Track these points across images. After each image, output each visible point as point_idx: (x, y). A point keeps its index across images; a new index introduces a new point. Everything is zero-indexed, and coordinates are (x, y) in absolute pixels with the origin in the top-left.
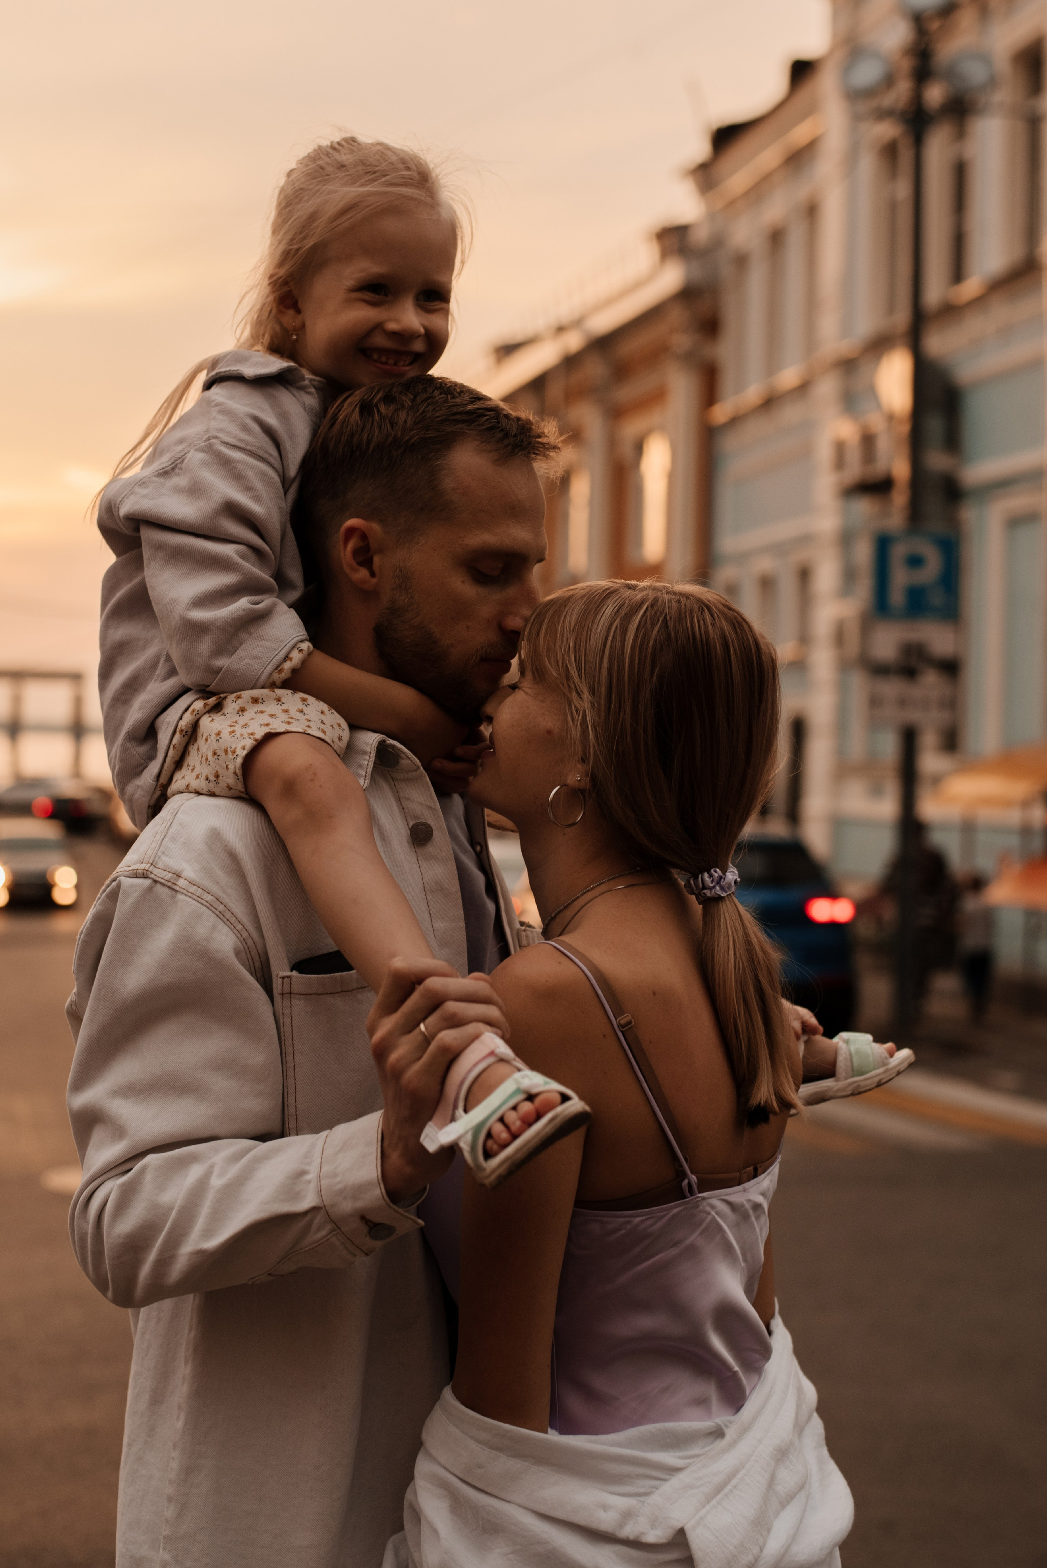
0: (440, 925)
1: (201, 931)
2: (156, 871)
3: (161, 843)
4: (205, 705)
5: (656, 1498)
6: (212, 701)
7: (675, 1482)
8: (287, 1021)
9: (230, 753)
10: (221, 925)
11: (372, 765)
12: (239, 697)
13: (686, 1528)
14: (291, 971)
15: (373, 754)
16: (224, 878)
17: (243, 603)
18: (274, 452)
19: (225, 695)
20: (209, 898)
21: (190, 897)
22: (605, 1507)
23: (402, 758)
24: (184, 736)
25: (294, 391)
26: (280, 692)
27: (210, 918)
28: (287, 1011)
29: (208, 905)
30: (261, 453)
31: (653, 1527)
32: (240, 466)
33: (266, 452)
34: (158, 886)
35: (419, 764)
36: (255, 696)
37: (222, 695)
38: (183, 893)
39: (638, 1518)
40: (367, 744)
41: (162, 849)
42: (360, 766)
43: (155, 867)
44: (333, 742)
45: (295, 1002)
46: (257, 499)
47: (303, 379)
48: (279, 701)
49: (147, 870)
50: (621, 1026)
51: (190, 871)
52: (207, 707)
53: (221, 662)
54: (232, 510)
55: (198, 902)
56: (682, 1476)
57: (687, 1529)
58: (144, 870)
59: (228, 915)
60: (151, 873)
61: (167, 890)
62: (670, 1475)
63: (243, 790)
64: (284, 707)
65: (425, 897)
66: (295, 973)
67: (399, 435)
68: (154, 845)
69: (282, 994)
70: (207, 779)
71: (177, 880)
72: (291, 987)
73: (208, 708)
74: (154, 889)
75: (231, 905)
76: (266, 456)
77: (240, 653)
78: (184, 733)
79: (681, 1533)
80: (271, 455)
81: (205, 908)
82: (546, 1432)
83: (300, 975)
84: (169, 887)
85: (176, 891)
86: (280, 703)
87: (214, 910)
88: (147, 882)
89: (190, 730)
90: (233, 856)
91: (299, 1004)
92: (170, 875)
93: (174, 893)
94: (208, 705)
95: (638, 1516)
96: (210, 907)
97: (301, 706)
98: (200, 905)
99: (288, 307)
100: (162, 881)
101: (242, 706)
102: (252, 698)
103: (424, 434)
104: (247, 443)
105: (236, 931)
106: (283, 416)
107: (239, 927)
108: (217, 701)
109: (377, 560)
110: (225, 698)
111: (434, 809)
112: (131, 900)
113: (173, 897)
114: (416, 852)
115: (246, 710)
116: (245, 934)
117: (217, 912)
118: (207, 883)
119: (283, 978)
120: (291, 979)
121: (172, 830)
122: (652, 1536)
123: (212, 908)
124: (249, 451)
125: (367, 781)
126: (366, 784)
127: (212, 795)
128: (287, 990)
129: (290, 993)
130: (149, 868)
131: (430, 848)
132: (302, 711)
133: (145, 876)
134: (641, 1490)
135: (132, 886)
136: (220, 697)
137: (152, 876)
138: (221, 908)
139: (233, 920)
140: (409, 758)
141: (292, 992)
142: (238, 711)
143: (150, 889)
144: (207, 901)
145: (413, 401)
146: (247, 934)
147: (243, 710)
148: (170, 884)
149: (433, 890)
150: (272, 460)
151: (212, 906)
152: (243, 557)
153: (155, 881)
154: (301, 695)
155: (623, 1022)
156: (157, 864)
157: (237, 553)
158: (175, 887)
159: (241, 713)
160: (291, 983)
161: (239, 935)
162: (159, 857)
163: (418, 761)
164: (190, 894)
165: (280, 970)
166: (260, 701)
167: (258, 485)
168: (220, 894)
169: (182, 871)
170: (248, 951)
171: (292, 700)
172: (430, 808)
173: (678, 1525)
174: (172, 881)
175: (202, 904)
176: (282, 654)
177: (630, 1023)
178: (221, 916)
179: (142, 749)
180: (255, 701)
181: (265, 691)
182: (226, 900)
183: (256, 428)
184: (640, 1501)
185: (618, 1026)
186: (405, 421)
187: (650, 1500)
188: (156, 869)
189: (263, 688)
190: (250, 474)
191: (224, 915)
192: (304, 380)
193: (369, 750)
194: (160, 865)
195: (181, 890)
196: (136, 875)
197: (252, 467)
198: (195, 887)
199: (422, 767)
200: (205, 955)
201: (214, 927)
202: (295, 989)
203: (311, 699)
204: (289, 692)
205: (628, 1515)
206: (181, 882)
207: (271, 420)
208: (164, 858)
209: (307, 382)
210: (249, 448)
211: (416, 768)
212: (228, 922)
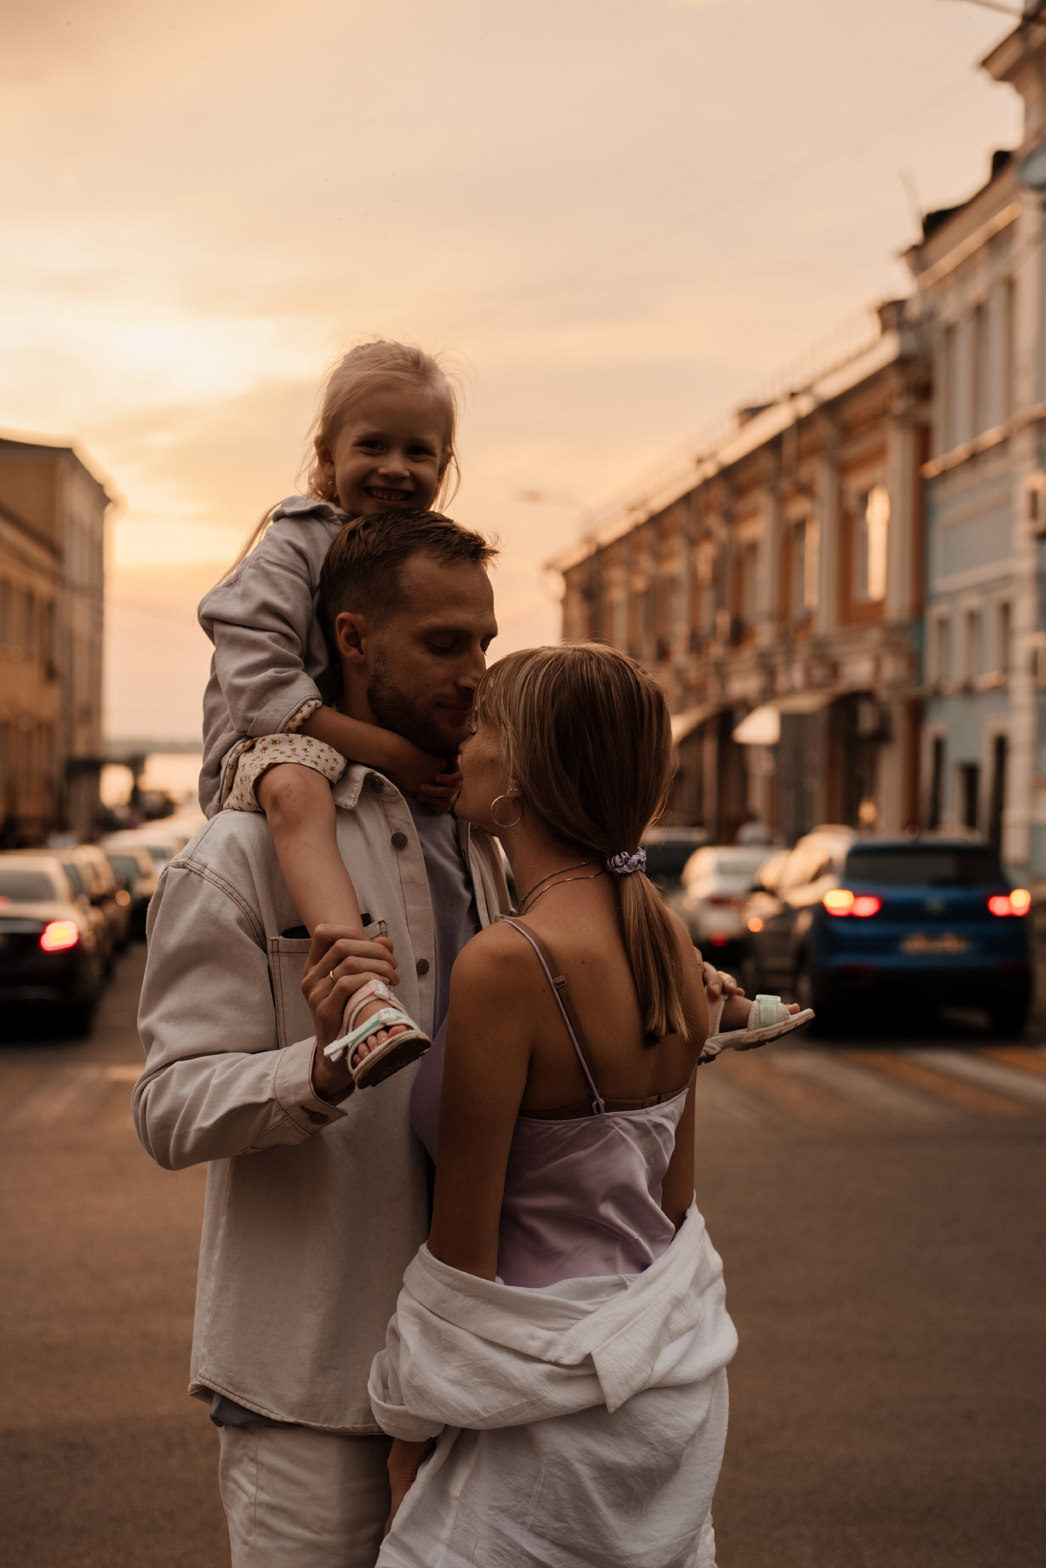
0: (411, 908)
1: (215, 906)
2: (192, 863)
3: (199, 844)
4: (244, 746)
5: (572, 1332)
6: (248, 743)
7: (587, 1321)
8: (277, 971)
9: (247, 778)
10: (229, 901)
11: (360, 791)
12: (263, 740)
13: (592, 1354)
14: (279, 936)
15: (361, 782)
16: (236, 869)
17: (271, 672)
18: (303, 566)
19: (257, 738)
20: (222, 883)
21: (210, 882)
22: (533, 1337)
23: (385, 786)
24: (231, 769)
25: (326, 524)
26: (292, 736)
27: (221, 896)
28: (276, 965)
29: (221, 888)
30: (293, 568)
31: (569, 1353)
32: (276, 577)
33: (296, 566)
34: (193, 874)
35: (398, 790)
36: (275, 739)
37: (254, 739)
38: (206, 879)
39: (558, 1346)
40: (358, 775)
41: (198, 848)
42: (353, 791)
43: (192, 860)
44: (324, 771)
45: (282, 958)
46: (286, 600)
47: (332, 514)
48: (291, 742)
49: (186, 863)
50: (556, 984)
51: (213, 864)
52: (244, 747)
53: (254, 714)
54: (267, 608)
55: (215, 885)
56: (592, 1316)
57: (594, 1354)
58: (184, 862)
59: (236, 895)
60: (188, 864)
61: (197, 877)
62: (584, 1315)
63: (257, 805)
64: (294, 747)
65: (401, 887)
66: (281, 938)
67: (370, 551)
68: (194, 845)
69: (272, 952)
70: (237, 798)
71: (204, 870)
72: (278, 947)
73: (245, 749)
74: (190, 876)
75: (239, 888)
76: (296, 570)
77: (266, 708)
78: (231, 767)
79: (589, 1357)
80: (300, 569)
81: (219, 890)
82: (494, 1280)
83: (284, 939)
84: (199, 875)
85: (204, 878)
86: (291, 744)
87: (225, 891)
88: (185, 871)
89: (234, 764)
90: (243, 853)
91: (284, 959)
92: (201, 866)
93: (202, 879)
94: (245, 746)
95: (558, 1345)
96: (223, 889)
97: (305, 746)
98: (216, 887)
99: (327, 461)
100: (195, 870)
101: (265, 746)
102: (273, 740)
103: (386, 549)
104: (283, 561)
105: (241, 907)
106: (313, 542)
107: (244, 904)
108: (252, 744)
109: (363, 641)
110: (256, 741)
111: (409, 824)
112: (173, 884)
113: (201, 882)
114: (397, 855)
115: (268, 749)
116: (248, 909)
117: (227, 893)
118: (222, 872)
119: (273, 941)
120: (278, 942)
121: (208, 835)
122: (568, 1360)
123: (224, 890)
124: (284, 566)
125: (355, 802)
126: (354, 804)
127: (241, 810)
128: (275, 949)
129: (278, 952)
130: (187, 861)
131: (406, 852)
132: (305, 750)
133: (184, 867)
134: (562, 1326)
135: (175, 873)
136: (253, 741)
137: (188, 867)
138: (231, 890)
139: (239, 898)
140: (390, 786)
141: (279, 951)
142: (262, 749)
143: (187, 875)
144: (221, 885)
145: (382, 526)
146: (249, 908)
147: (265, 749)
148: (199, 872)
149: (406, 883)
150: (301, 573)
151: (224, 888)
152: (275, 641)
153: (191, 871)
154: (308, 738)
155: (557, 981)
156: (193, 858)
157: (270, 638)
158: (203, 875)
159: (263, 751)
160: (278, 945)
161: (243, 910)
162: (195, 854)
163: (396, 788)
164: (210, 880)
165: (272, 935)
166: (278, 742)
167: (288, 590)
168: (231, 880)
169: (207, 864)
170: (250, 921)
171: (300, 741)
172: (407, 823)
173: (587, 1352)
174: (201, 870)
175: (217, 887)
176: (295, 708)
177: (563, 982)
178: (230, 895)
179: (213, 781)
180: (274, 742)
181: (282, 735)
182: (235, 885)
183: (290, 550)
184: (560, 1334)
185: (554, 984)
186: (375, 540)
187: (568, 1333)
188: (192, 862)
189: (282, 732)
190: (283, 583)
191: (232, 894)
192: (334, 515)
193: (358, 779)
194: (195, 859)
195: (205, 877)
196: (178, 867)
197: (284, 578)
198: (214, 875)
199: (400, 793)
200: (215, 921)
201: (224, 904)
202: (281, 949)
203: (315, 741)
204: (299, 736)
205: (550, 1344)
206: (207, 872)
207: (302, 543)
208: (199, 855)
209: (335, 517)
210: (283, 564)
211: (395, 793)
212: (235, 900)
